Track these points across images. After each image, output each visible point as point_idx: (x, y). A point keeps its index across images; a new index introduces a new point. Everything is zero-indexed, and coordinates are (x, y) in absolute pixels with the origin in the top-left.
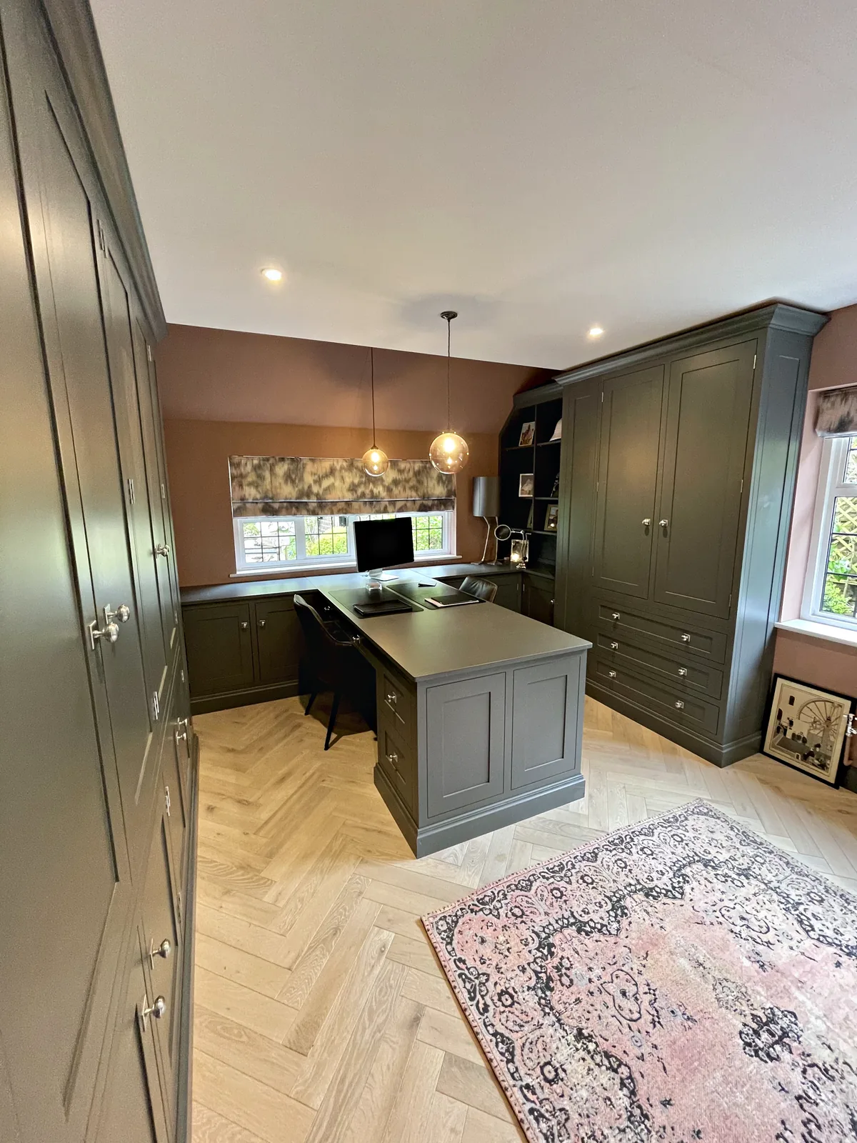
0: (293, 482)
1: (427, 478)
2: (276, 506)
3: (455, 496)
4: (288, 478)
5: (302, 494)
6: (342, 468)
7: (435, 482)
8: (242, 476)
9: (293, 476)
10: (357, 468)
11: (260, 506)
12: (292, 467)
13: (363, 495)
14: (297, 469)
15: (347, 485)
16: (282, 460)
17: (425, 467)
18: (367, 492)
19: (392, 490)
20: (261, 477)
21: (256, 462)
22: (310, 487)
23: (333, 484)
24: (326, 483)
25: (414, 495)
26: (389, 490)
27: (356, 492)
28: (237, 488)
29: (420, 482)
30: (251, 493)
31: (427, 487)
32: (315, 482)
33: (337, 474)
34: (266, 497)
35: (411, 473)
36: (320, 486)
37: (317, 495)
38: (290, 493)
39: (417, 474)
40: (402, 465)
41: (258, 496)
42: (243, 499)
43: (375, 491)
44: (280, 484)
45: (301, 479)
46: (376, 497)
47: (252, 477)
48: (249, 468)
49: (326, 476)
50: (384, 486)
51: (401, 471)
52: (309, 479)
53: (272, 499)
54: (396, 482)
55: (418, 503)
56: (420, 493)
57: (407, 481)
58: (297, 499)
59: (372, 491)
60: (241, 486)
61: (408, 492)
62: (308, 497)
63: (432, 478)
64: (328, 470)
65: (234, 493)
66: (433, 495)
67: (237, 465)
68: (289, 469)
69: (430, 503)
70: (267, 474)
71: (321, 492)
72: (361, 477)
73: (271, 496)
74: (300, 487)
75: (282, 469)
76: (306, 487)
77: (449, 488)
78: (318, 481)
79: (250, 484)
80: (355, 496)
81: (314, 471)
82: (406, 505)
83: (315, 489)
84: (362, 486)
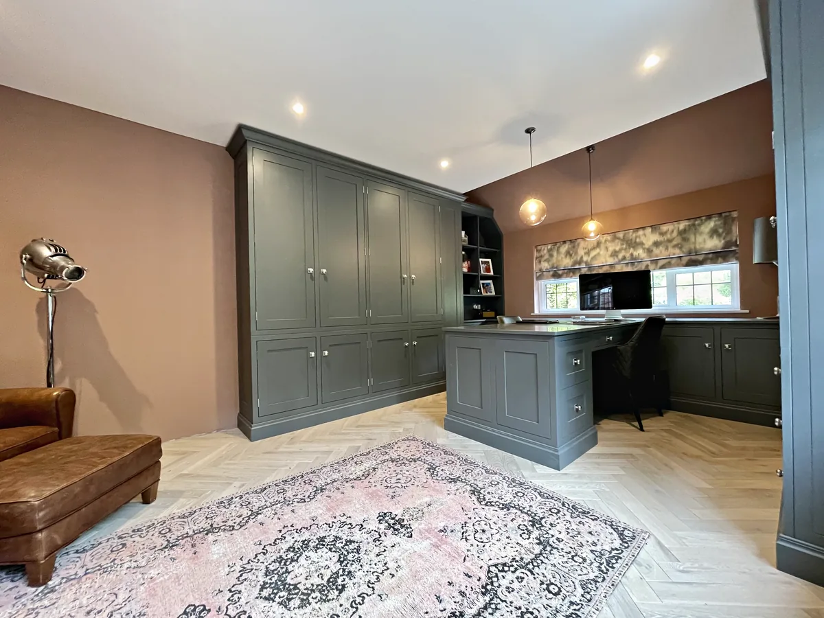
0: (571, 255)
1: (695, 235)
2: (560, 272)
3: (737, 246)
4: (568, 254)
5: (575, 263)
6: (606, 241)
7: (706, 236)
8: (541, 256)
9: (571, 252)
10: (619, 238)
11: (551, 273)
12: (570, 246)
13: (624, 258)
14: (574, 247)
15: (609, 253)
16: (564, 242)
17: (694, 225)
18: (628, 255)
19: (652, 251)
20: (551, 256)
21: (549, 247)
22: (582, 257)
23: (599, 253)
24: (593, 254)
25: (677, 252)
26: (649, 251)
27: (617, 256)
28: (538, 264)
29: (685, 240)
30: (545, 265)
31: (695, 243)
32: (585, 253)
33: (602, 246)
34: (553, 267)
35: (675, 234)
36: (589, 256)
37: (586, 263)
38: (568, 263)
39: (682, 233)
40: (664, 228)
41: (549, 267)
42: (540, 270)
43: (635, 254)
44: (562, 258)
45: (576, 253)
46: (635, 259)
47: (547, 257)
48: (545, 251)
49: (594, 248)
50: (644, 249)
51: (662, 234)
52: (581, 252)
53: (557, 268)
54: (656, 244)
55: (685, 260)
56: (686, 248)
57: (670, 241)
58: (572, 266)
59: (632, 255)
60: (540, 262)
61: (671, 250)
62: (580, 263)
63: (701, 233)
64: (595, 244)
65: (536, 267)
66: (702, 249)
67: (538, 251)
68: (569, 248)
69: (700, 258)
70: (555, 253)
71: (589, 261)
72: (622, 244)
73: (555, 266)
74: (575, 258)
75: (564, 249)
76: (579, 258)
77: (728, 239)
78: (588, 253)
79: (545, 261)
80: (616, 260)
81: (585, 246)
82: (669, 262)
83: (585, 259)
84: (623, 251)
